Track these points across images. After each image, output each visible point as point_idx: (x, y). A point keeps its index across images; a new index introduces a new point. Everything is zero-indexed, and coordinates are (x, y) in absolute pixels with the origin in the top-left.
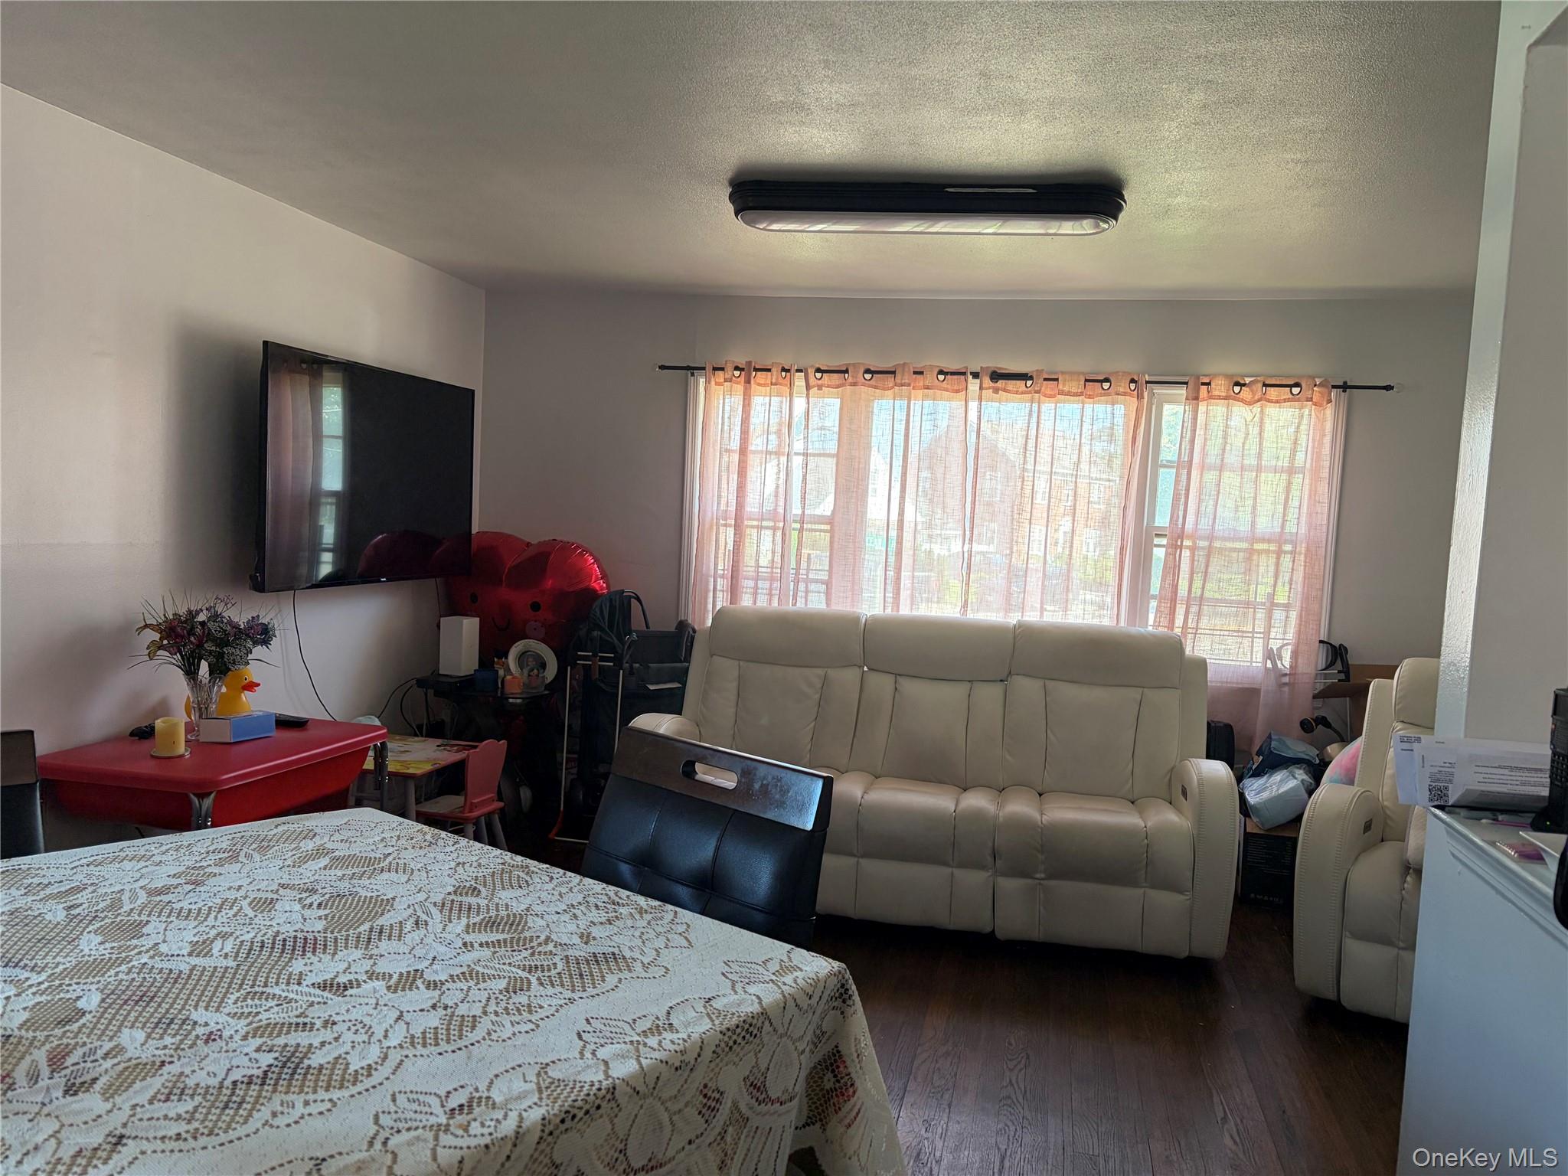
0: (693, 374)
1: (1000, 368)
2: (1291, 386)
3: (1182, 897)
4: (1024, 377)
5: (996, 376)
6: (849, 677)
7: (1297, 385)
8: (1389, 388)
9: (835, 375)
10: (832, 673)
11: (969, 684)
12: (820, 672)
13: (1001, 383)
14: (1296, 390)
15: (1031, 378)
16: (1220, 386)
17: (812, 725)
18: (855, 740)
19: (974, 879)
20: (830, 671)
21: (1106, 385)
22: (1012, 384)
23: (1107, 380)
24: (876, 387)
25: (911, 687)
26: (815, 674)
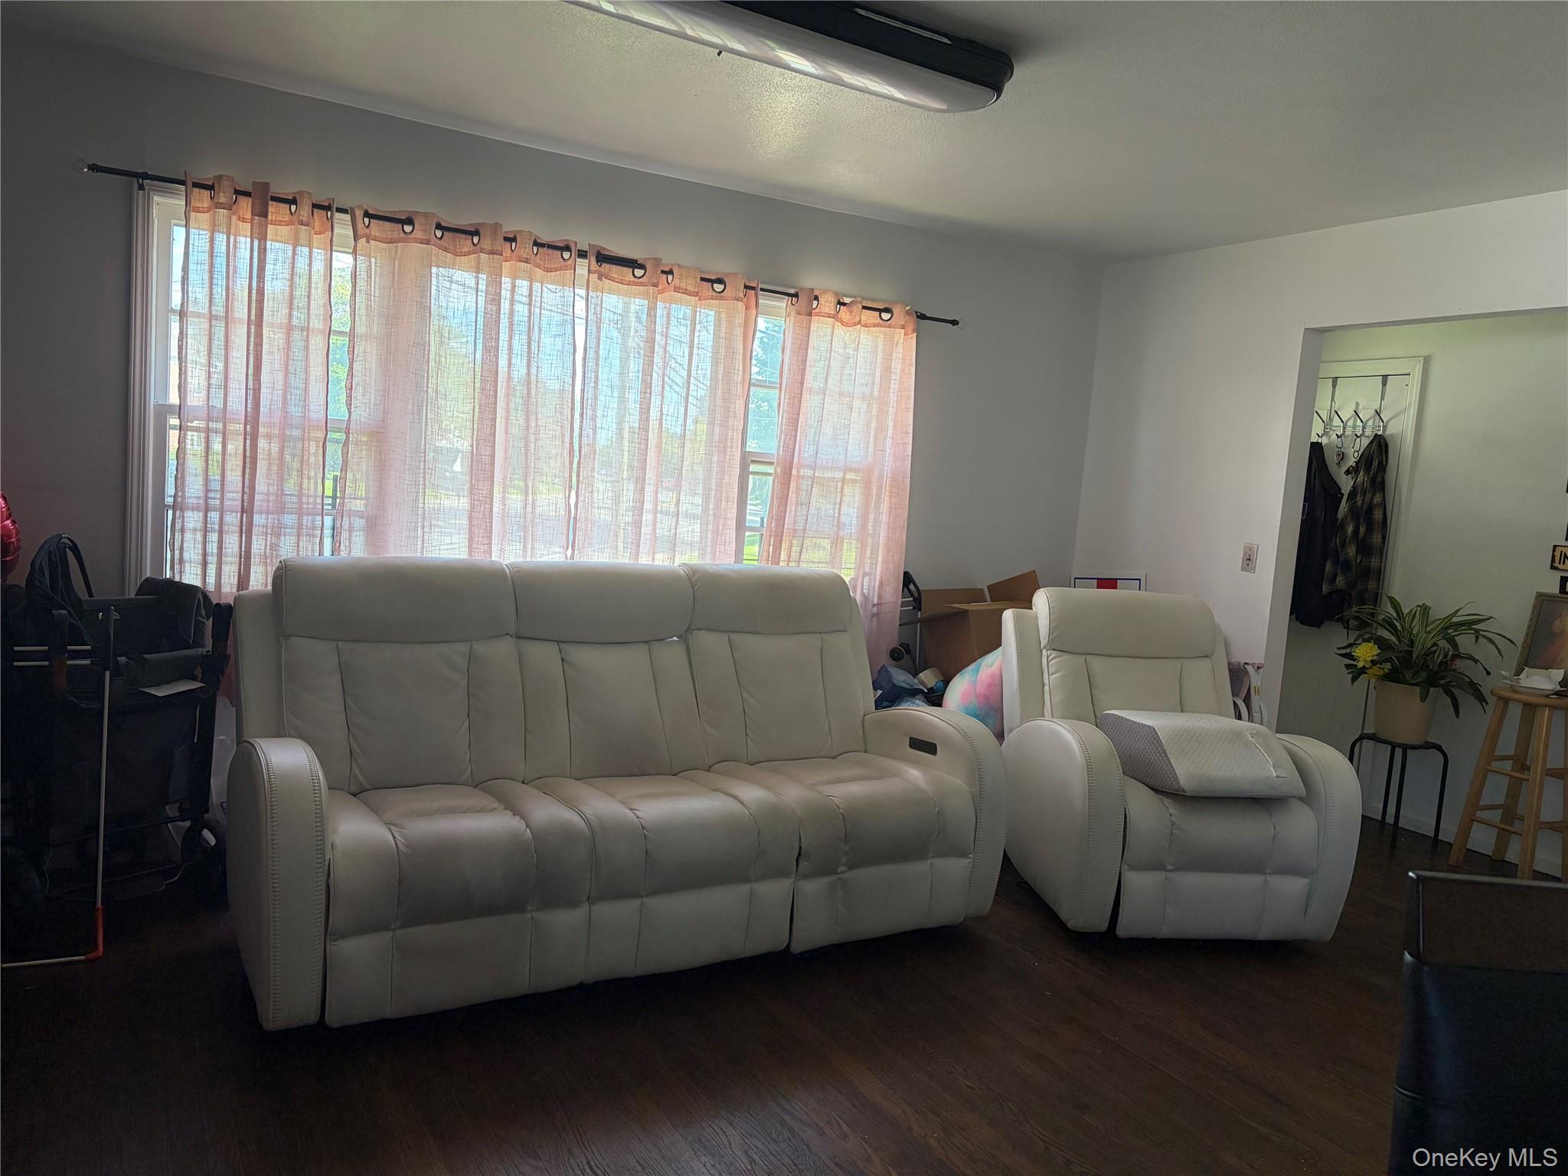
0: (141, 187)
1: (604, 249)
2: (880, 311)
3: (966, 861)
4: (632, 264)
5: (603, 258)
6: (501, 651)
7: (887, 310)
8: (954, 323)
9: (387, 224)
10: (482, 648)
11: (646, 646)
12: (464, 648)
13: (606, 267)
14: (886, 316)
15: (642, 267)
16: (827, 303)
17: (467, 723)
18: (527, 735)
19: (774, 891)
20: (475, 645)
21: (718, 287)
22: (615, 270)
23: (720, 281)
24: (446, 250)
25: (585, 657)
26: (456, 652)
